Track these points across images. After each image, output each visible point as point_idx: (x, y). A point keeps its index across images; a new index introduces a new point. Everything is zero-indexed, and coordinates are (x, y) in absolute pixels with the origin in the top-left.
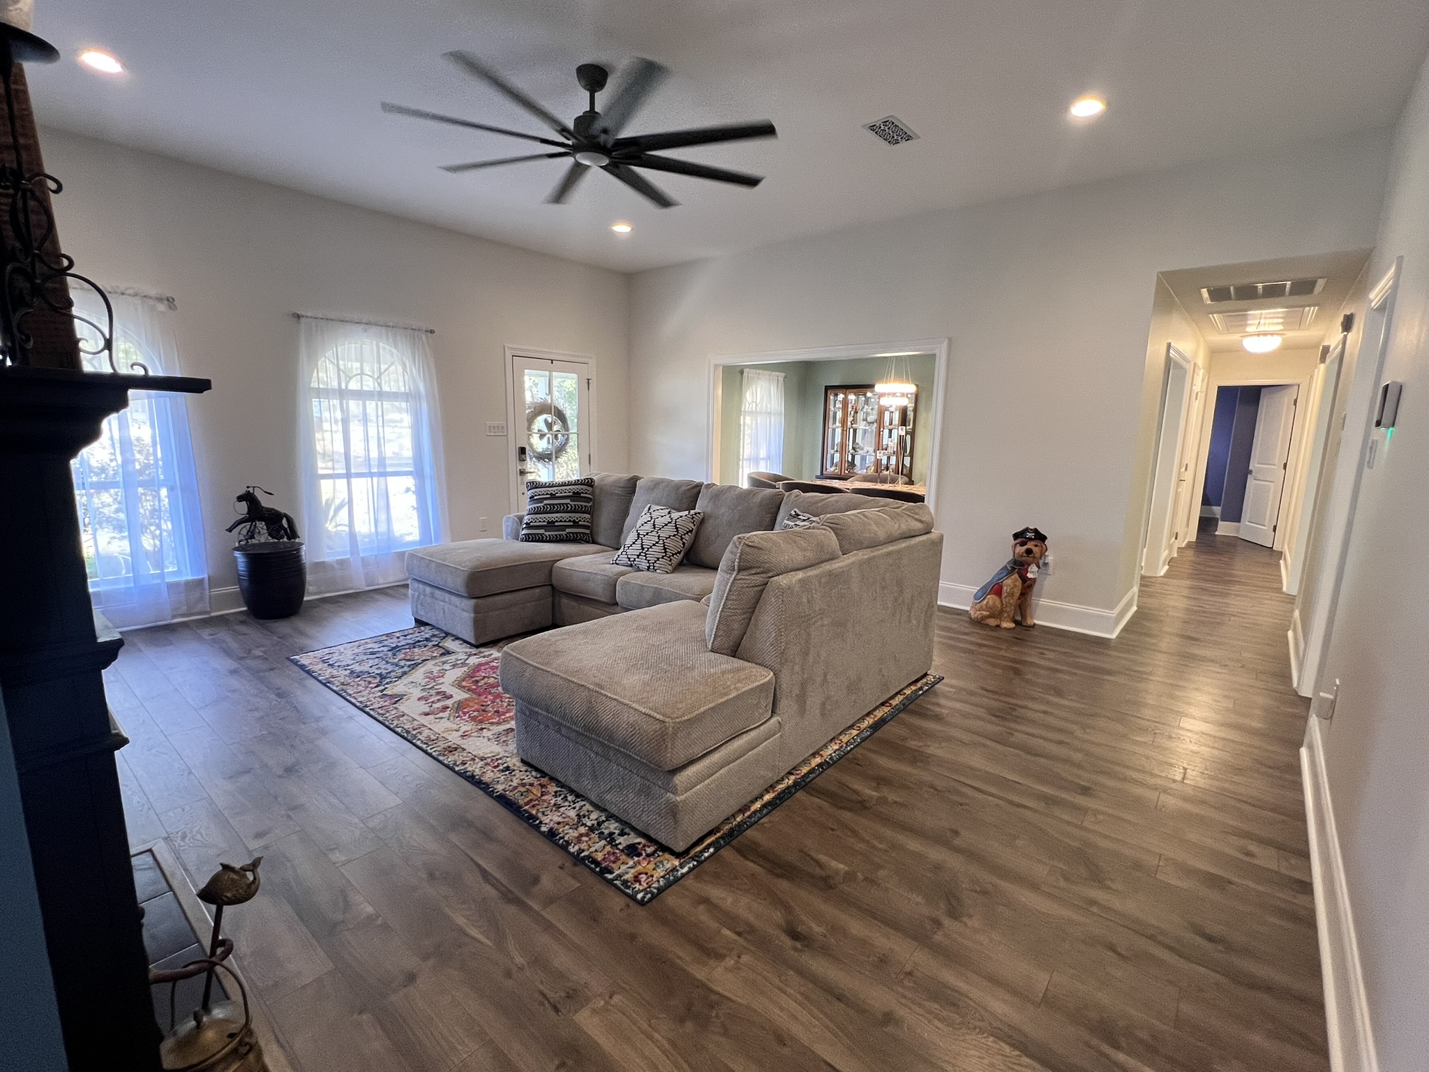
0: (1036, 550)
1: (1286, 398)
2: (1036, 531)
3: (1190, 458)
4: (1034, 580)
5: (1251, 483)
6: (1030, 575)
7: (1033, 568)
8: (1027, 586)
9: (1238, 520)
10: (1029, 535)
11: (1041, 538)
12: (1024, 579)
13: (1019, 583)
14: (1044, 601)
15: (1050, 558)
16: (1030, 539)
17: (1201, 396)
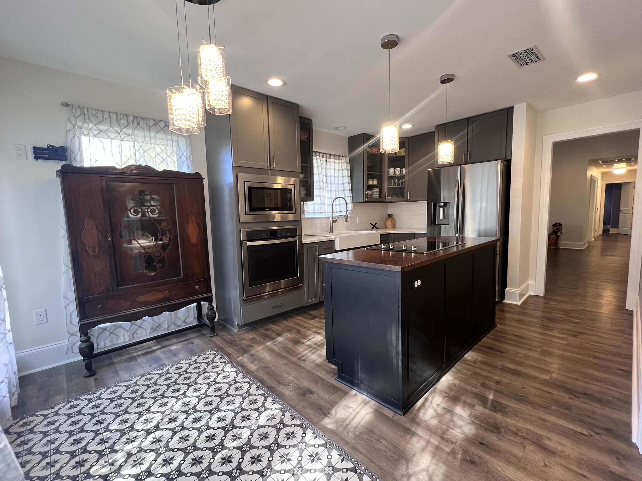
0: (560, 228)
1: (631, 187)
2: (559, 223)
3: (598, 207)
4: (559, 236)
5: (621, 214)
6: (558, 235)
7: (559, 233)
8: (558, 237)
9: (618, 228)
10: (557, 224)
11: (560, 225)
12: (557, 235)
13: (555, 237)
14: (562, 242)
15: (563, 231)
16: (558, 225)
17: (600, 187)
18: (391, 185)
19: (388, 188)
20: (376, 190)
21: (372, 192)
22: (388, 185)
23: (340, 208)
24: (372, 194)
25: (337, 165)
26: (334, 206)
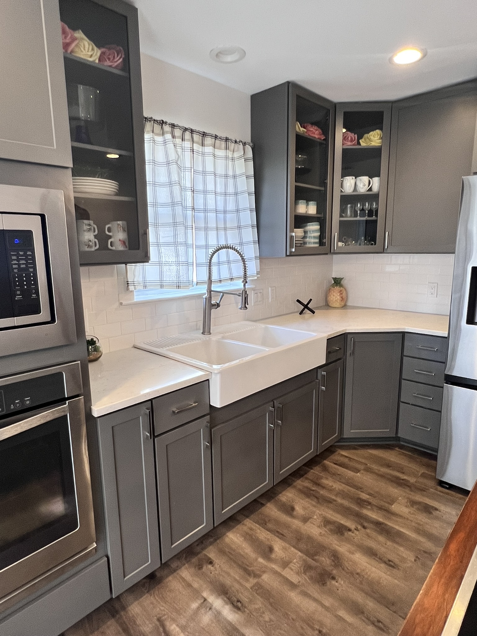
18: (346, 217)
19: (341, 222)
20: (313, 228)
21: (305, 232)
22: (341, 216)
23: (230, 269)
24: (304, 237)
25: (221, 163)
26: (214, 269)
